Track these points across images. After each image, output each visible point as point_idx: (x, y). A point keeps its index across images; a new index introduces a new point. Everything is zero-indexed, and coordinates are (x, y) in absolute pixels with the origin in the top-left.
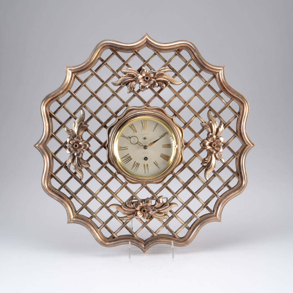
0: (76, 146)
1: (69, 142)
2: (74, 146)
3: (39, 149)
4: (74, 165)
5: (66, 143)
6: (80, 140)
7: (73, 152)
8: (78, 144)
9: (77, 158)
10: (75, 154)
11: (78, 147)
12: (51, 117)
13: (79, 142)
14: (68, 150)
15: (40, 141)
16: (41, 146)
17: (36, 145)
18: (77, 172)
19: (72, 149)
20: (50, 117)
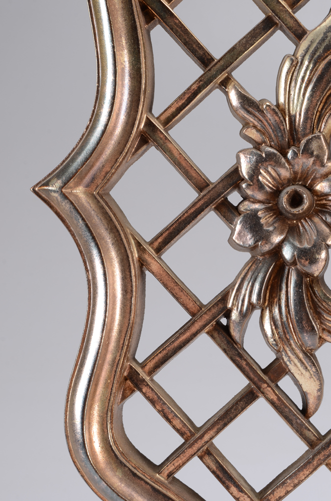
0: (296, 200)
1: (255, 172)
2: (284, 199)
3: (65, 207)
4: (273, 319)
5: (233, 178)
6: (323, 165)
7: (277, 239)
8: (311, 189)
9: (293, 278)
10: (287, 253)
11: (306, 204)
12: (149, 18)
13: (314, 180)
14: (244, 222)
15: (73, 160)
16: (79, 192)
17: (47, 184)
18: (291, 367)
19: (265, 219)
20: (142, 19)
